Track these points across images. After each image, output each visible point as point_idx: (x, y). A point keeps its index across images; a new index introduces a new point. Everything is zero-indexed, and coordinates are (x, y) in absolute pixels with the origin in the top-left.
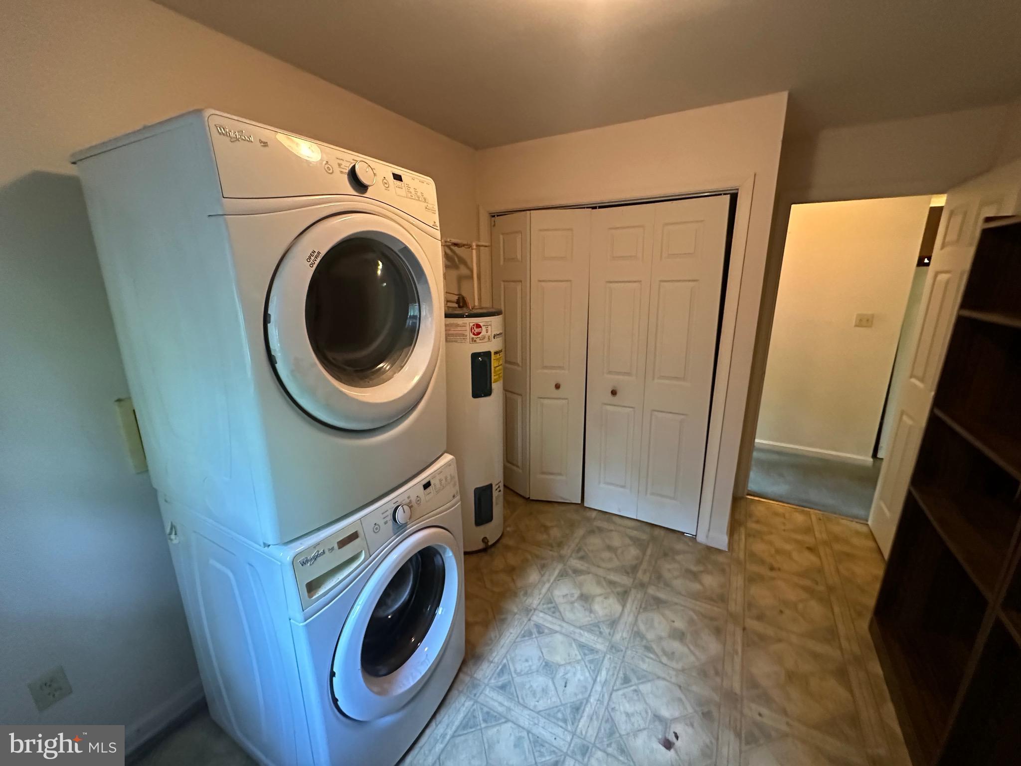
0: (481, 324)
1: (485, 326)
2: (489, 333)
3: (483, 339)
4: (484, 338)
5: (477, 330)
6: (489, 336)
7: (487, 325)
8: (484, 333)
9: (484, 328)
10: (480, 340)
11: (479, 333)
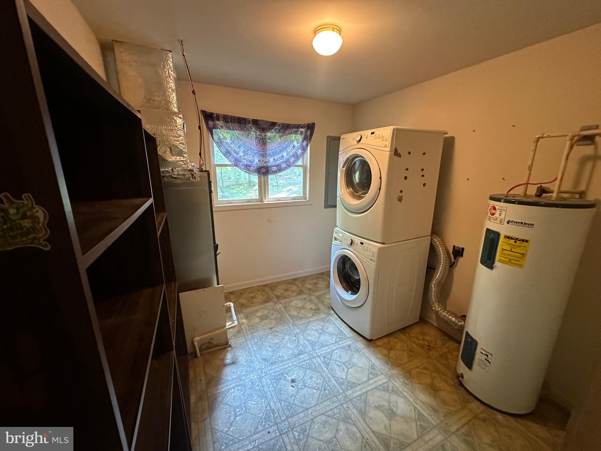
0: (497, 207)
1: (499, 209)
2: (502, 217)
3: (494, 220)
4: (496, 219)
5: (493, 211)
6: (501, 220)
7: (501, 210)
8: (497, 215)
9: (498, 212)
10: (493, 219)
11: (493, 214)
